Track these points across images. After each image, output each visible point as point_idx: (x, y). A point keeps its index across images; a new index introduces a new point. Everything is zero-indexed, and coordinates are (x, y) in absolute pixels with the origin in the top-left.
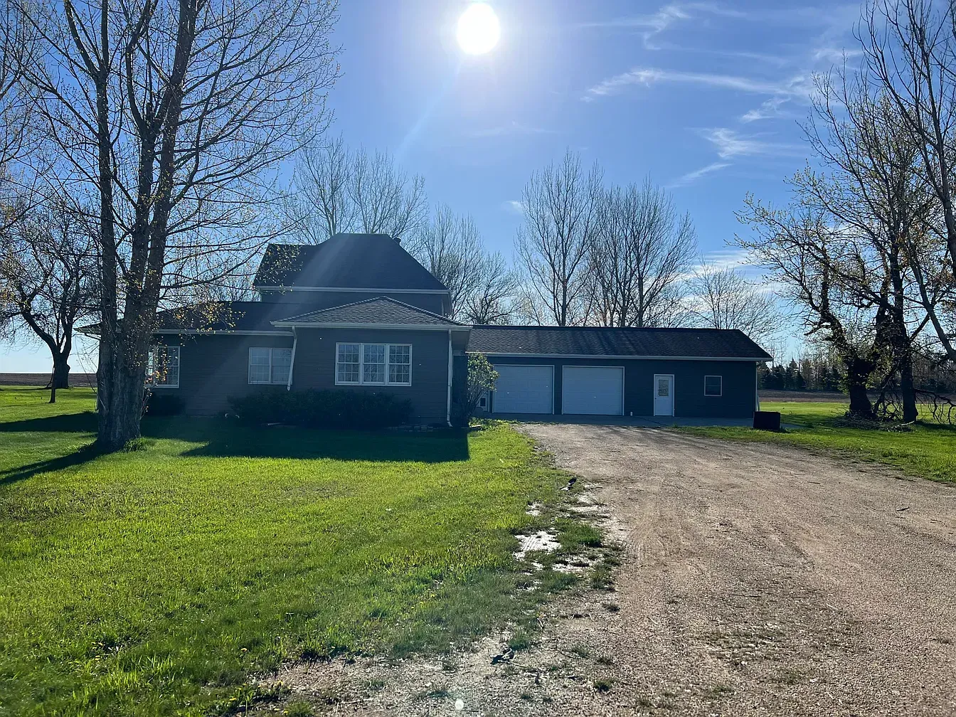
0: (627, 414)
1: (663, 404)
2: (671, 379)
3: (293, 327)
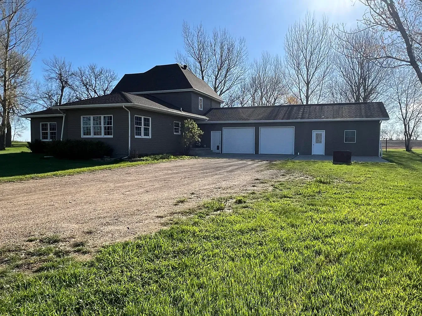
0: (296, 153)
1: (318, 148)
2: (323, 133)
3: (58, 109)
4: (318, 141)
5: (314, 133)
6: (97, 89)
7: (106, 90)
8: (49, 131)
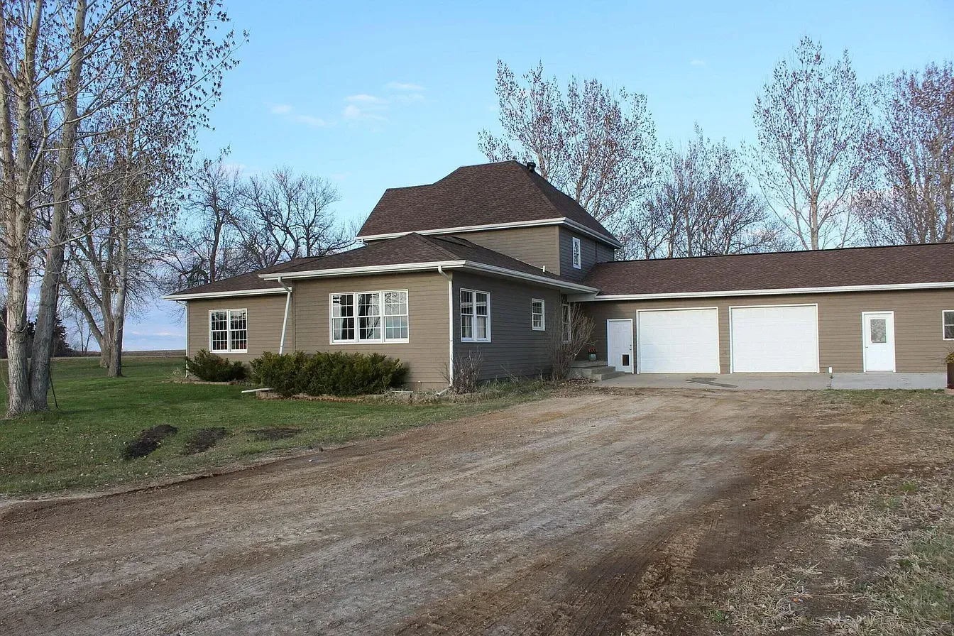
0: (824, 369)
2: (889, 318)
3: (279, 279)
4: (878, 336)
5: (867, 318)
6: (291, 224)
7: (311, 225)
8: (229, 329)
